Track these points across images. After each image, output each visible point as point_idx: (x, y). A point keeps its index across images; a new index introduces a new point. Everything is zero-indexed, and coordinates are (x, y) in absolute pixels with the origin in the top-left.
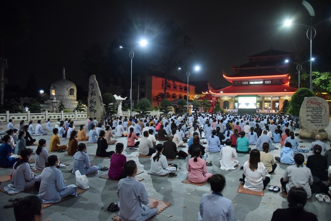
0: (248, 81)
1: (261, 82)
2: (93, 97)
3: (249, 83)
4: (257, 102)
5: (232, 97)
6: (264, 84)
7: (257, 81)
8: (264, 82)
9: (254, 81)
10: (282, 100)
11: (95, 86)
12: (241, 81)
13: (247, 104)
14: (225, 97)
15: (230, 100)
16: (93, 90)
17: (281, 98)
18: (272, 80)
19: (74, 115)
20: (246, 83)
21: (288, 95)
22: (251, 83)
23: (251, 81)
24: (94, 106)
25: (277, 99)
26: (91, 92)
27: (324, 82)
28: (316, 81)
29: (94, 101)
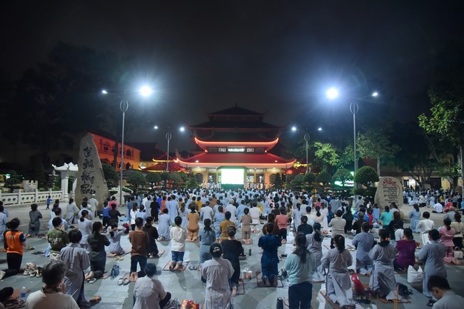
0: (227, 147)
1: (243, 150)
2: (89, 169)
3: (227, 150)
5: (207, 168)
6: (245, 152)
7: (237, 148)
8: (246, 150)
9: (234, 148)
10: (268, 173)
11: (92, 153)
12: (218, 147)
14: (198, 168)
15: (205, 172)
16: (89, 159)
18: (255, 148)
19: (16, 197)
20: (223, 150)
21: (277, 167)
22: (229, 150)
23: (230, 148)
24: (90, 184)
25: (261, 171)
26: (84, 162)
27: (327, 155)
28: (319, 153)
29: (91, 177)
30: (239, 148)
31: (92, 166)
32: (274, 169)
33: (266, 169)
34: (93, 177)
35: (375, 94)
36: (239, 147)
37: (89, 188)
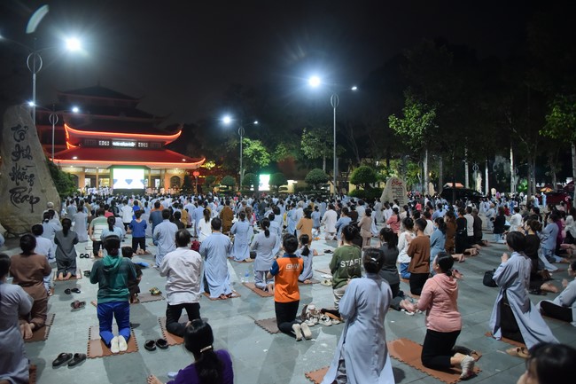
0: (110, 140)
1: (133, 144)
2: (23, 162)
3: (111, 144)
4: (146, 177)
6: (137, 147)
7: (125, 142)
8: (137, 145)
9: (121, 141)
10: (170, 175)
11: (29, 134)
12: (98, 139)
13: (129, 181)
16: (23, 145)
17: (168, 171)
18: (149, 142)
20: (106, 143)
21: (180, 168)
22: (114, 144)
23: (116, 141)
24: (29, 187)
25: (158, 173)
26: (13, 149)
27: (257, 154)
28: (248, 151)
29: (28, 174)
30: (127, 142)
31: (28, 156)
32: (177, 170)
33: (166, 170)
34: (32, 176)
35: (354, 88)
36: (127, 140)
37: (26, 193)
